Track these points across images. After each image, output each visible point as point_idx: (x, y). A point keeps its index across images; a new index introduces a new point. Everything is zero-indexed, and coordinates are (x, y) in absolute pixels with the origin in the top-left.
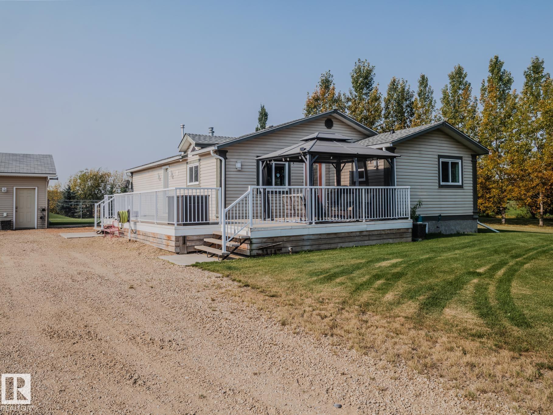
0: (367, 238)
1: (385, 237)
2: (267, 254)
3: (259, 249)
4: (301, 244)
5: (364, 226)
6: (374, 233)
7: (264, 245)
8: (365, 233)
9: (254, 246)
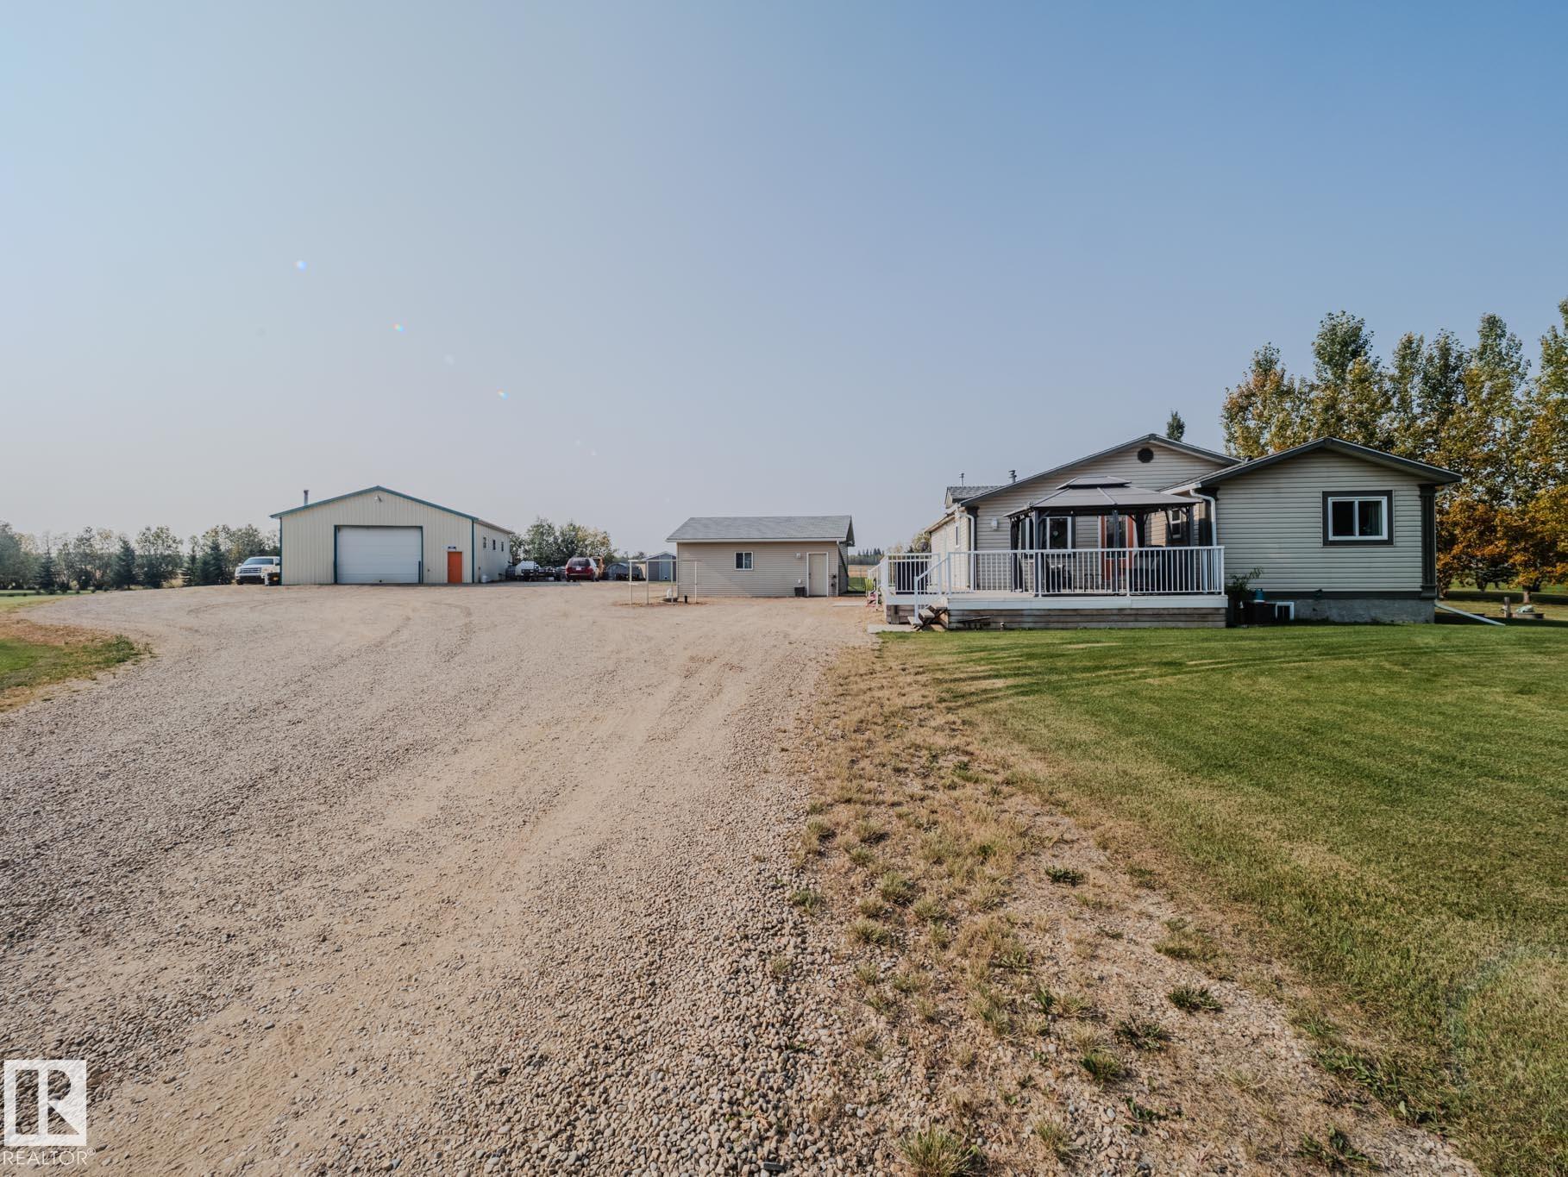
0: (1132, 618)
1: (1167, 618)
2: (970, 629)
3: (959, 622)
4: (1019, 619)
5: (1129, 601)
6: (1144, 612)
7: (966, 618)
8: (1128, 612)
9: (953, 619)
